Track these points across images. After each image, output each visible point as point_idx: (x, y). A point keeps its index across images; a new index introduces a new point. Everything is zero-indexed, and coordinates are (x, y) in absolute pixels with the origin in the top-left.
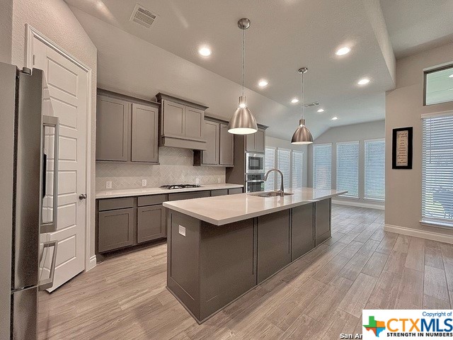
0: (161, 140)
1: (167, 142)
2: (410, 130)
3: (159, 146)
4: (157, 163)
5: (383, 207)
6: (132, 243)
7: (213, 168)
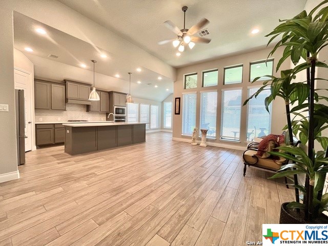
0: (66, 100)
1: (69, 101)
2: (180, 98)
3: (66, 102)
4: (65, 110)
5: (172, 131)
6: (52, 142)
7: (97, 113)
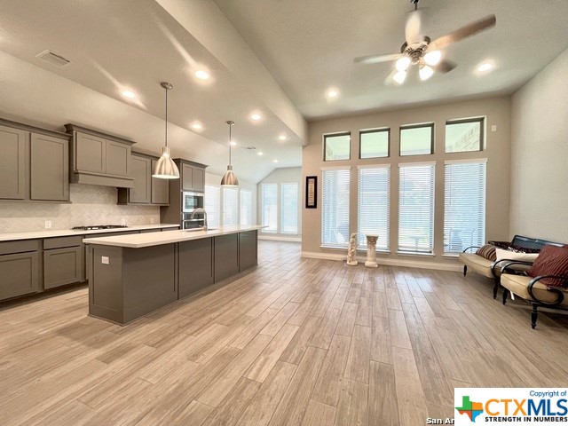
0: (72, 176)
1: (83, 179)
2: (315, 178)
3: (70, 182)
4: (68, 201)
5: (300, 240)
7: (144, 207)
